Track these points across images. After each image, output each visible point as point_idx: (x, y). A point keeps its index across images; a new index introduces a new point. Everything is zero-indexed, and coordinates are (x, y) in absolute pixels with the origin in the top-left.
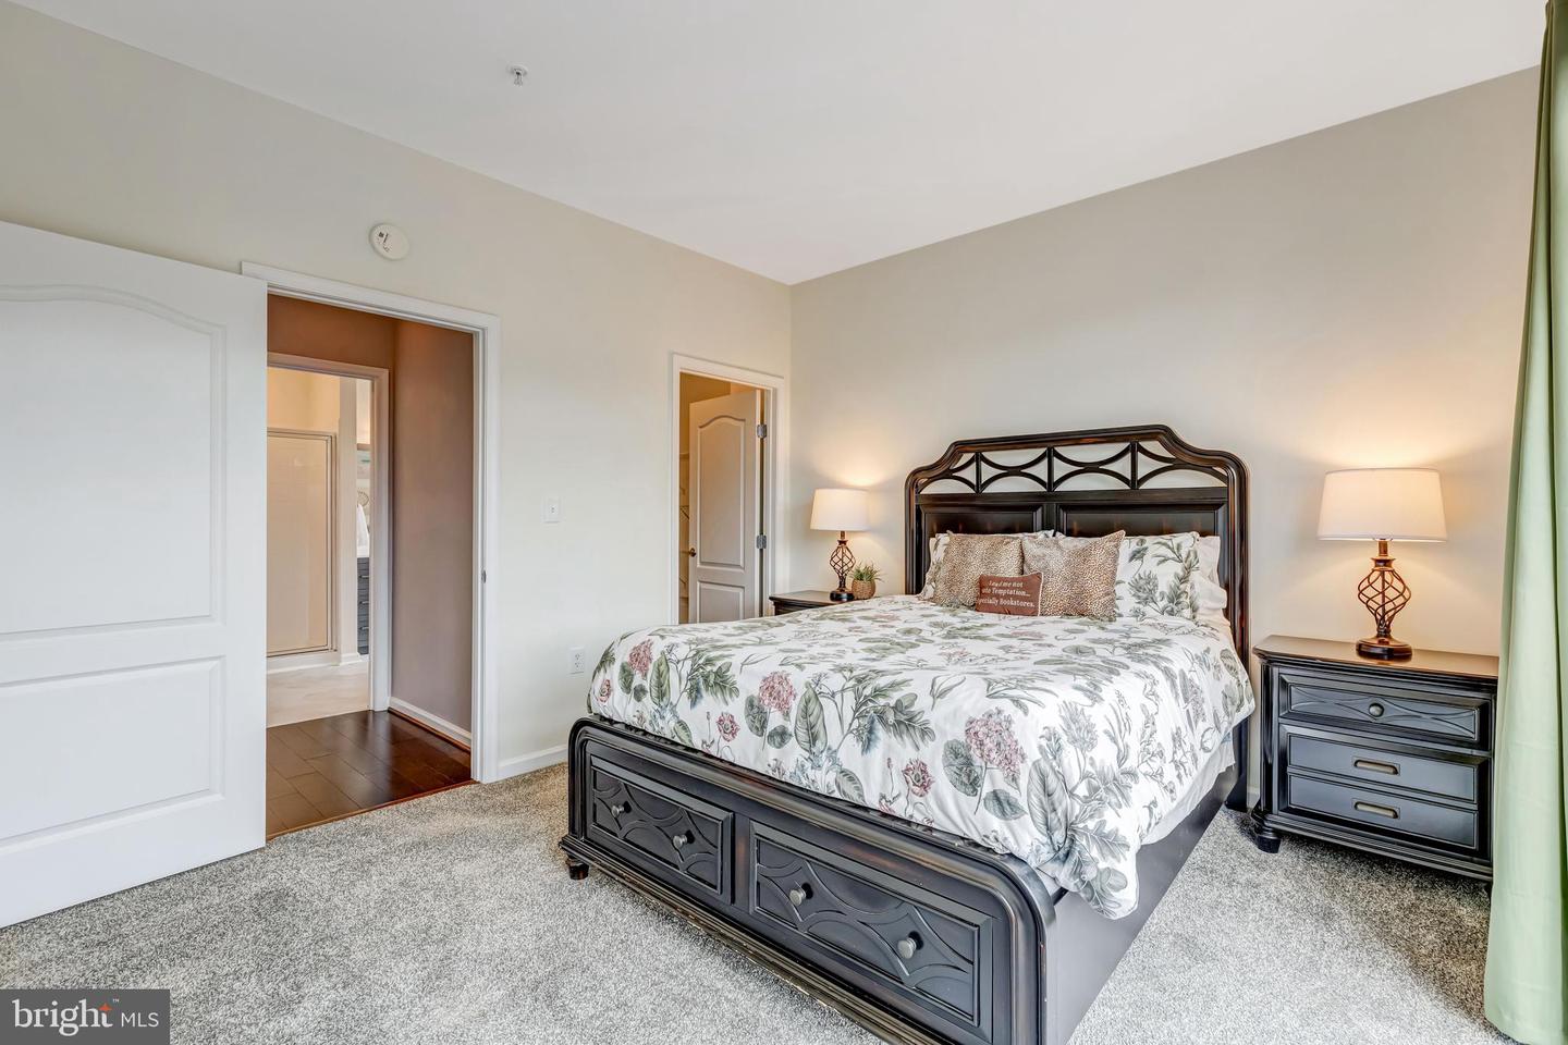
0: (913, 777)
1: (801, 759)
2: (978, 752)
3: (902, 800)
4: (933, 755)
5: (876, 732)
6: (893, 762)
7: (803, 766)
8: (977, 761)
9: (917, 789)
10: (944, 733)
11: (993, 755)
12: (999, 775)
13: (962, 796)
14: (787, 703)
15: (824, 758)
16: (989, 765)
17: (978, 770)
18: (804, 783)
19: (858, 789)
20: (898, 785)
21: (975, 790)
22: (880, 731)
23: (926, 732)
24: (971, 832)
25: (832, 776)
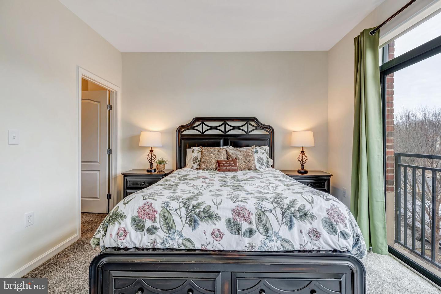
0: (312, 234)
1: (263, 240)
2: (333, 220)
3: (309, 244)
4: (318, 225)
5: (293, 221)
6: (303, 231)
7: (265, 242)
8: (334, 223)
9: (315, 238)
10: (320, 216)
11: (338, 220)
12: (341, 226)
13: (332, 236)
14: (249, 218)
15: (273, 237)
16: (338, 223)
17: (335, 226)
18: (266, 249)
19: (291, 245)
20: (306, 239)
21: (336, 233)
22: (295, 220)
23: (313, 217)
24: (338, 248)
25: (279, 243)
